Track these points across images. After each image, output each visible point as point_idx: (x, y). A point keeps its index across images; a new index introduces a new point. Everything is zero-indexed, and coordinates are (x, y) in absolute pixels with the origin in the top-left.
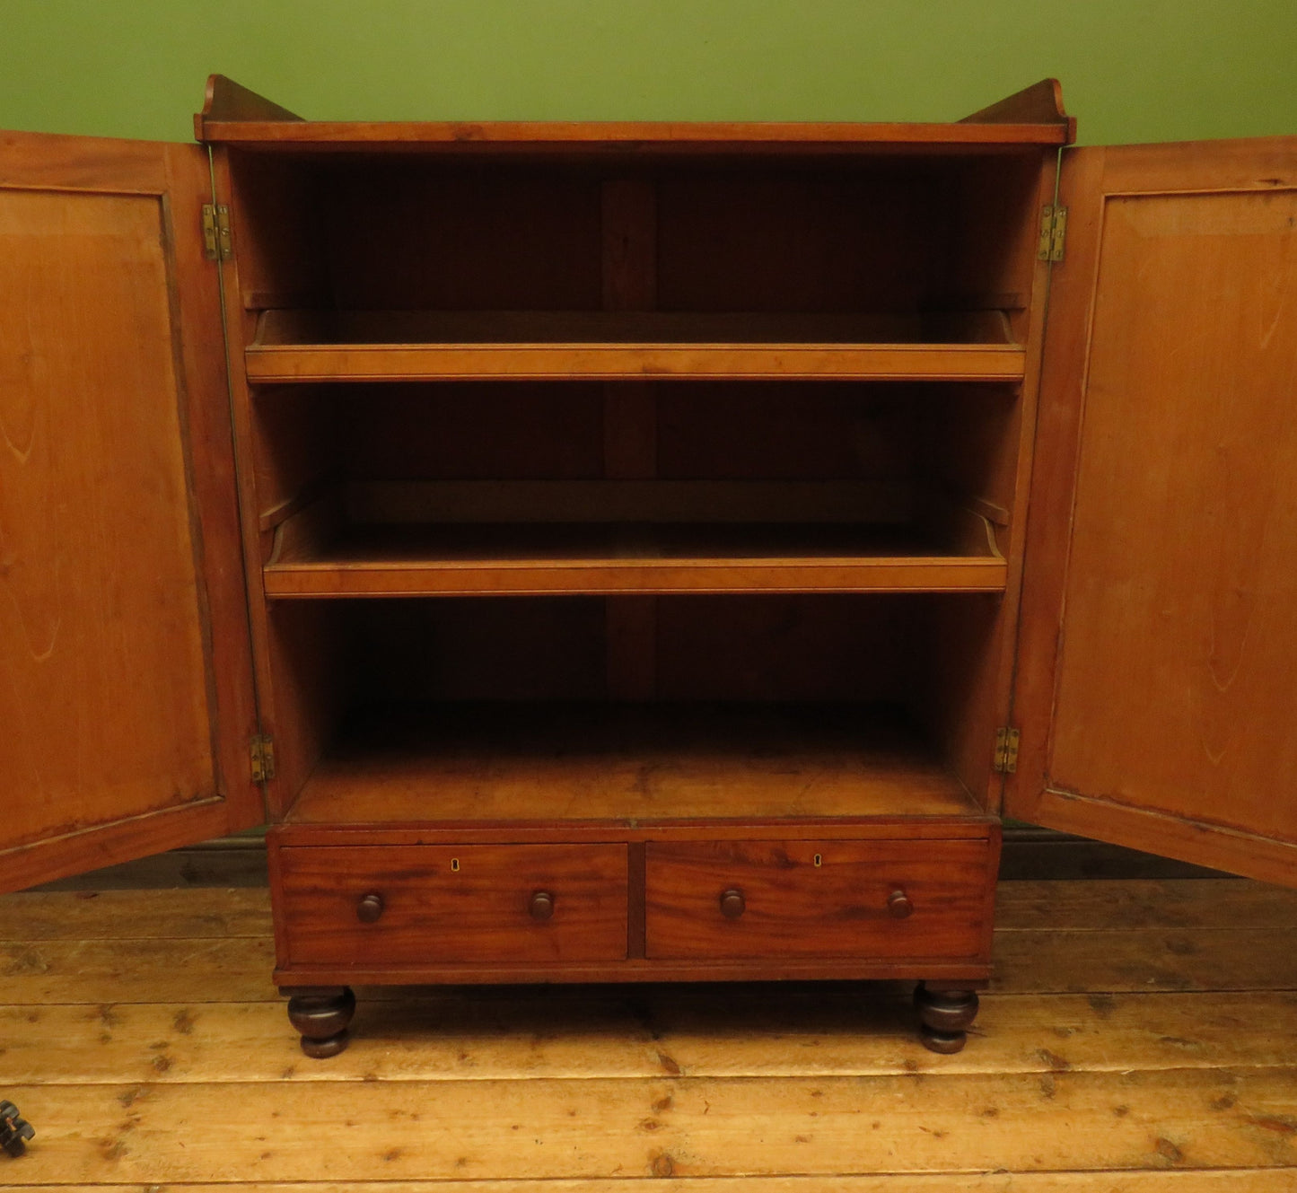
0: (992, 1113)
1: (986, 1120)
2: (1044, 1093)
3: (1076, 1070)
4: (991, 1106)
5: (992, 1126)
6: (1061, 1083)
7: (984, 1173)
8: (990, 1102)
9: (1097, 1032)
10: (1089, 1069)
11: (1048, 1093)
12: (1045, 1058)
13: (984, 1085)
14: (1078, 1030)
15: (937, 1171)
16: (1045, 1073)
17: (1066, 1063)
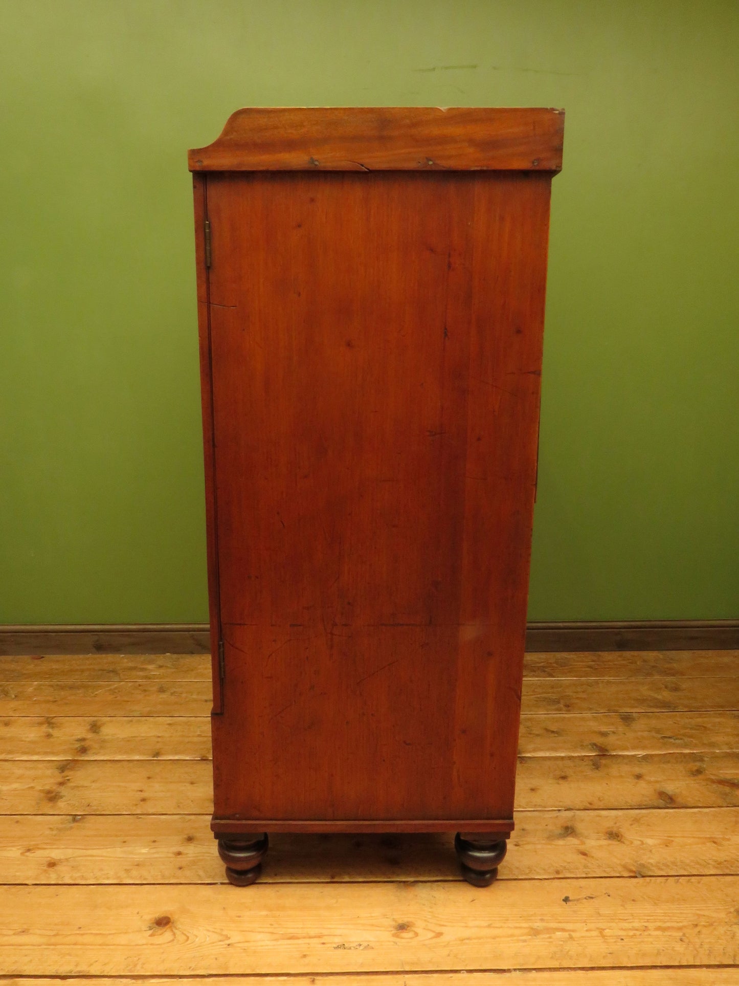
0: (564, 778)
1: (561, 782)
2: (594, 767)
3: (612, 754)
4: (563, 774)
5: (564, 785)
6: (603, 761)
7: (559, 810)
8: (563, 772)
9: (625, 734)
10: (620, 753)
11: (596, 766)
12: (595, 747)
13: (559, 763)
14: (614, 733)
15: (533, 809)
16: (596, 755)
17: (607, 750)
